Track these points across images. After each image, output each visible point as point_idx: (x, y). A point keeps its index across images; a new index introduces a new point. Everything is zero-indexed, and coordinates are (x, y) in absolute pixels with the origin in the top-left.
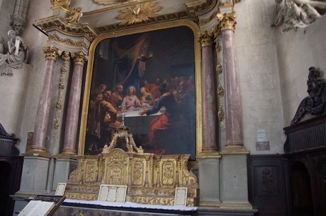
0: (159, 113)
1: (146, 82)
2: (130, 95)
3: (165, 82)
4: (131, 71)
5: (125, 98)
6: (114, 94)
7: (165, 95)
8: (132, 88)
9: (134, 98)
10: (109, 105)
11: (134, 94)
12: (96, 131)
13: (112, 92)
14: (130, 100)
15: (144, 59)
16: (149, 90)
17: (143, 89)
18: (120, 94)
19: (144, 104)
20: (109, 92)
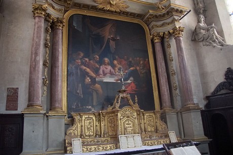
0: (129, 81)
1: (117, 57)
2: (105, 65)
3: (131, 59)
4: (104, 46)
5: (101, 67)
6: (91, 62)
7: (132, 68)
8: (107, 60)
9: (109, 68)
10: (88, 70)
11: (108, 64)
12: (78, 92)
13: (90, 60)
14: (106, 68)
15: (113, 39)
16: (120, 63)
17: (115, 62)
18: (97, 62)
19: (117, 73)
20: (87, 59)
